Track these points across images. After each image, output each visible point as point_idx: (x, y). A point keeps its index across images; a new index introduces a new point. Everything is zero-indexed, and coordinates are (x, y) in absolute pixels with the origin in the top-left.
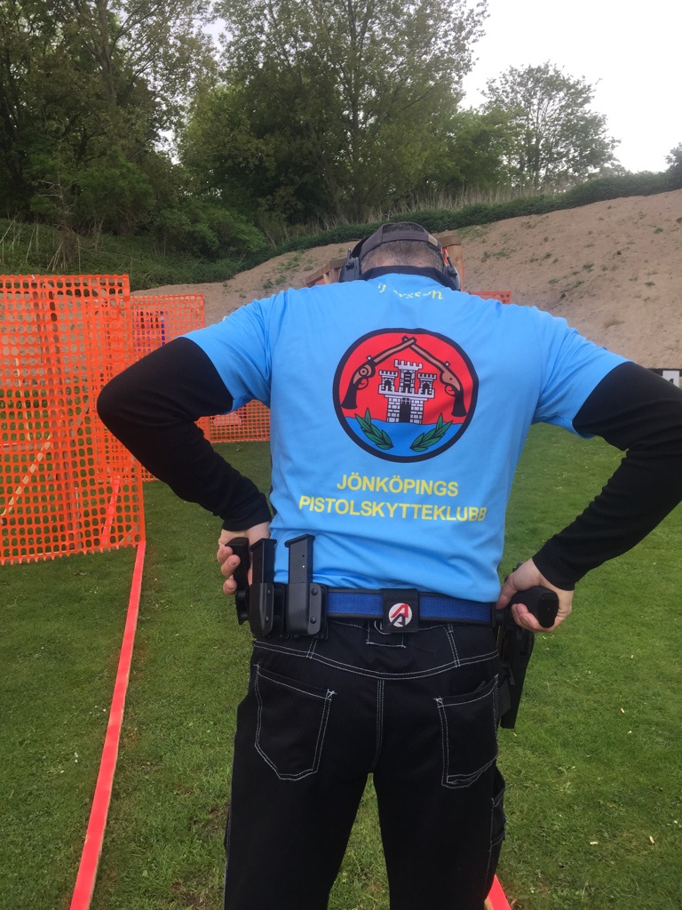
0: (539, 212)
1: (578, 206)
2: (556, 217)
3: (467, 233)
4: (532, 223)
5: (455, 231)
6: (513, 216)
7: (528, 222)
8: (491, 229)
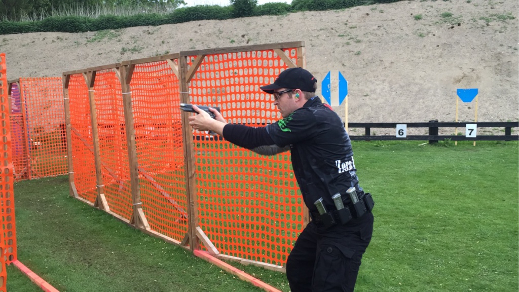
0: (154, 24)
3: (105, 34)
4: (151, 32)
5: (96, 32)
6: (136, 25)
7: (148, 31)
8: (122, 33)
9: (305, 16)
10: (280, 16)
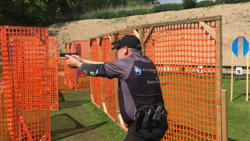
0: (143, 14)
1: (155, 13)
2: (149, 16)
3: (120, 19)
4: (141, 17)
5: (116, 19)
6: (134, 15)
7: (140, 17)
8: (128, 19)
9: (223, 7)
10: (209, 8)
